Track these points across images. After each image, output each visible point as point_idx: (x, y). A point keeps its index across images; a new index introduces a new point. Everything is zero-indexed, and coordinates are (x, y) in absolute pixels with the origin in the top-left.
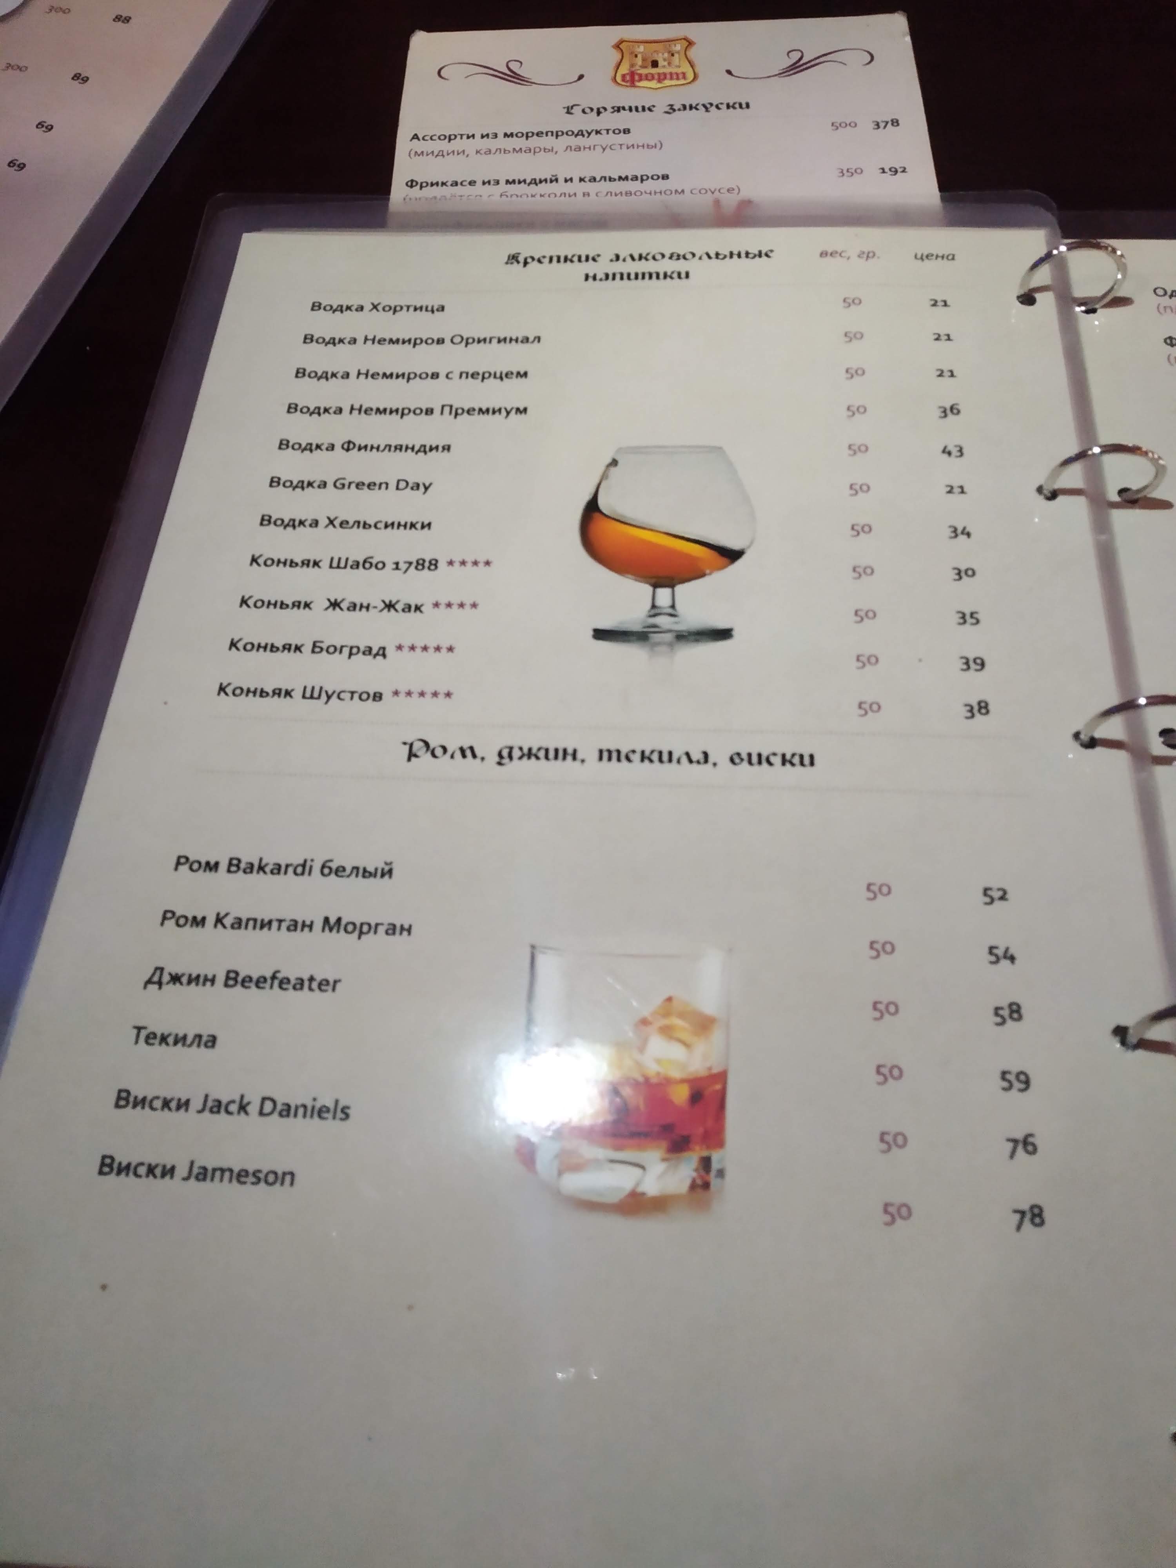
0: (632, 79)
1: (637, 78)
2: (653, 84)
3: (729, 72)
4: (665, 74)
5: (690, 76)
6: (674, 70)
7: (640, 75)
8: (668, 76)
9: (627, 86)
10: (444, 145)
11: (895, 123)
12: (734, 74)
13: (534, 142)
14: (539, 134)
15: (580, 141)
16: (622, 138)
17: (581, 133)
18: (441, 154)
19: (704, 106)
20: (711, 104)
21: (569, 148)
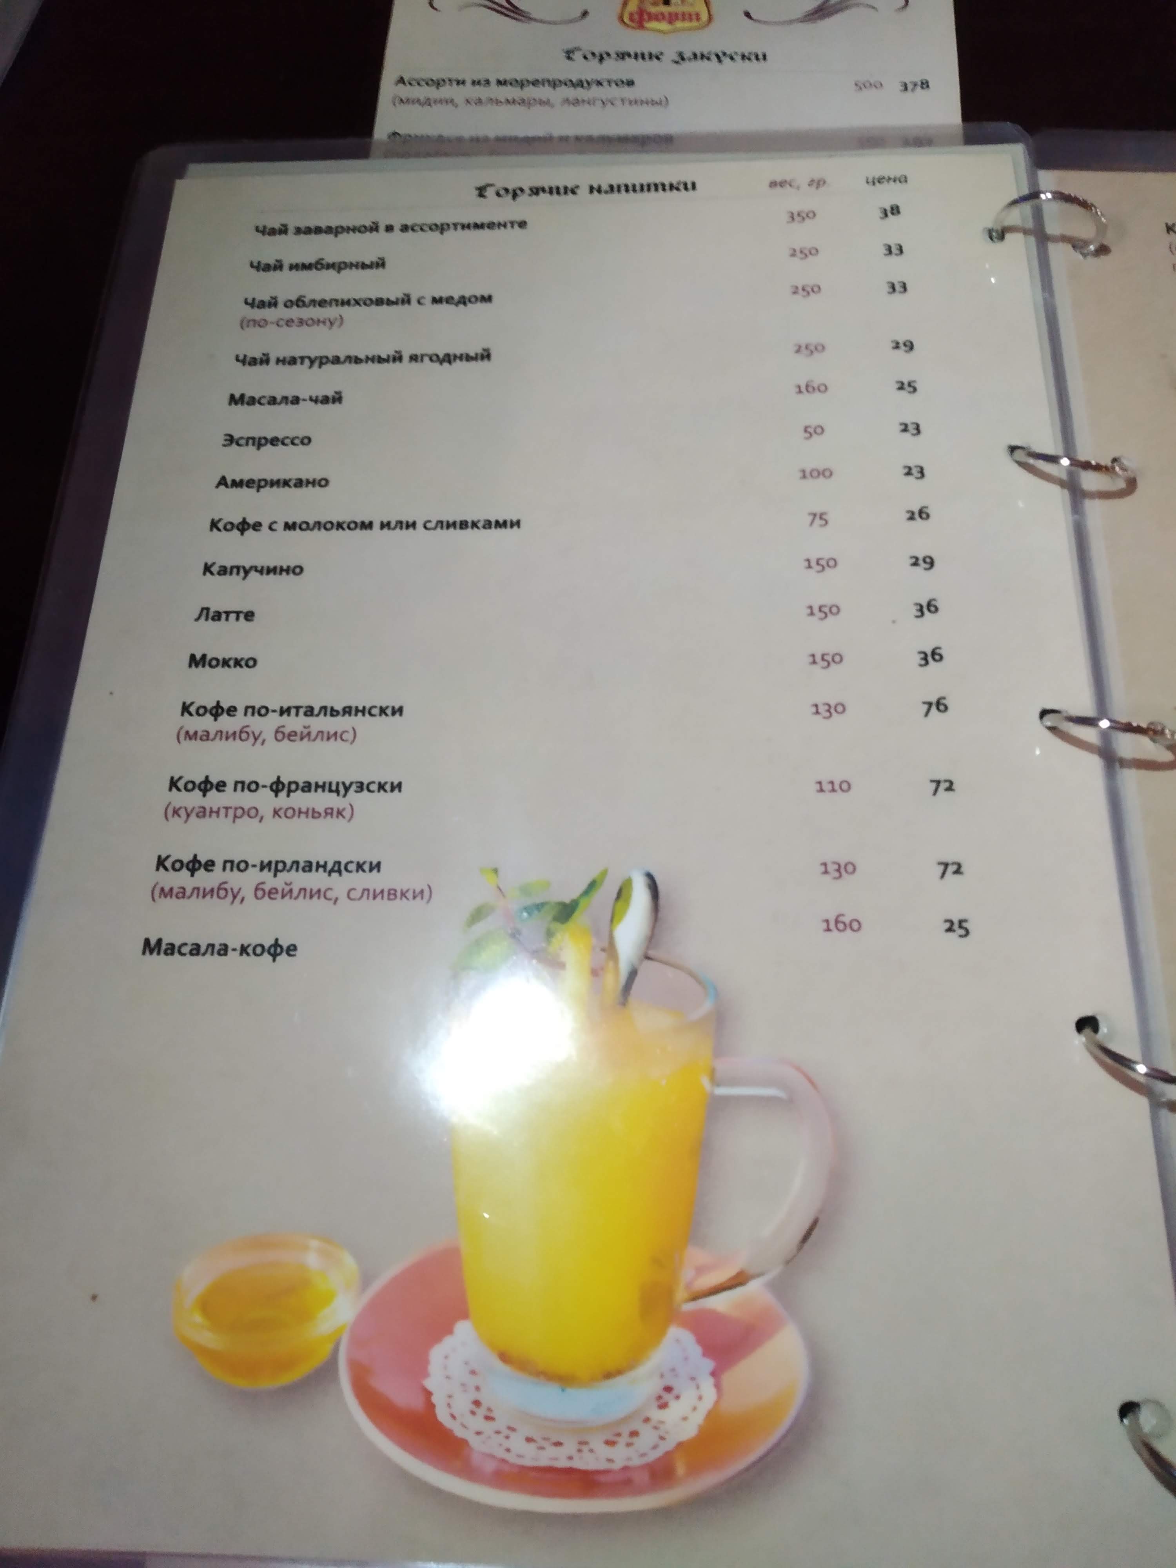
0: (640, 20)
1: (646, 17)
2: (664, 26)
3: (748, 15)
4: (677, 14)
5: (704, 16)
6: (686, 9)
7: (649, 14)
8: (680, 17)
9: (633, 28)
10: (431, 92)
11: (925, 85)
12: (752, 15)
13: (530, 92)
14: (535, 83)
15: (580, 93)
16: (627, 92)
17: (580, 84)
18: (428, 102)
19: (718, 56)
20: (724, 54)
21: (567, 101)
